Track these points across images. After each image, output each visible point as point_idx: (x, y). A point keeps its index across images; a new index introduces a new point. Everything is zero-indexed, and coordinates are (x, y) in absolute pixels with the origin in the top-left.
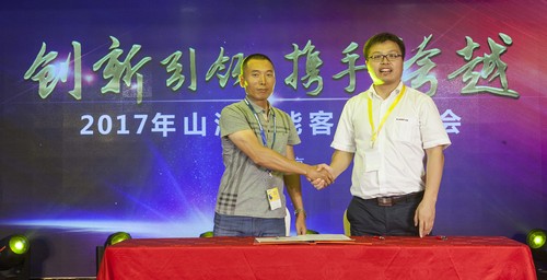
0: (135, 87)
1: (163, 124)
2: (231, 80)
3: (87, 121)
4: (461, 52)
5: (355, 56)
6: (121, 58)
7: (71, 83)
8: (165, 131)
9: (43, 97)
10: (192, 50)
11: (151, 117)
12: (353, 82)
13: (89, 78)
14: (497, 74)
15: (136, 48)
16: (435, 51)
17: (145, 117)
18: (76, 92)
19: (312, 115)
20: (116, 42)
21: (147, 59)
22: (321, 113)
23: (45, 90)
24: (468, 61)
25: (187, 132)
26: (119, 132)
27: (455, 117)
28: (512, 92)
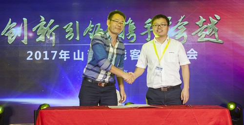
0: (51, 38)
1: (64, 55)
3: (30, 54)
4: (197, 23)
5: (150, 25)
6: (45, 26)
7: (22, 37)
8: (65, 58)
9: (10, 43)
10: (77, 22)
11: (59, 52)
12: (149, 36)
13: (31, 35)
14: (213, 33)
15: (52, 21)
16: (186, 23)
17: (56, 52)
18: (25, 41)
19: (131, 51)
20: (43, 18)
21: (57, 26)
22: (135, 50)
23: (11, 40)
24: (200, 27)
25: (75, 59)
26: (44, 59)
27: (195, 52)
28: (220, 41)
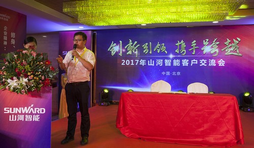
0: (135, 53)
1: (143, 62)
2: (161, 51)
3: (123, 61)
4: (225, 43)
5: (195, 44)
6: (132, 45)
7: (119, 52)
8: (143, 64)
10: (150, 43)
11: (140, 60)
12: (194, 51)
13: (124, 50)
14: (236, 49)
15: (136, 42)
16: (218, 43)
17: (138, 61)
18: (121, 54)
19: (183, 60)
20: (131, 41)
21: (139, 45)
22: (185, 60)
23: (113, 54)
24: (227, 46)
25: (149, 65)
26: (131, 64)
27: (223, 61)
28: (240, 54)
